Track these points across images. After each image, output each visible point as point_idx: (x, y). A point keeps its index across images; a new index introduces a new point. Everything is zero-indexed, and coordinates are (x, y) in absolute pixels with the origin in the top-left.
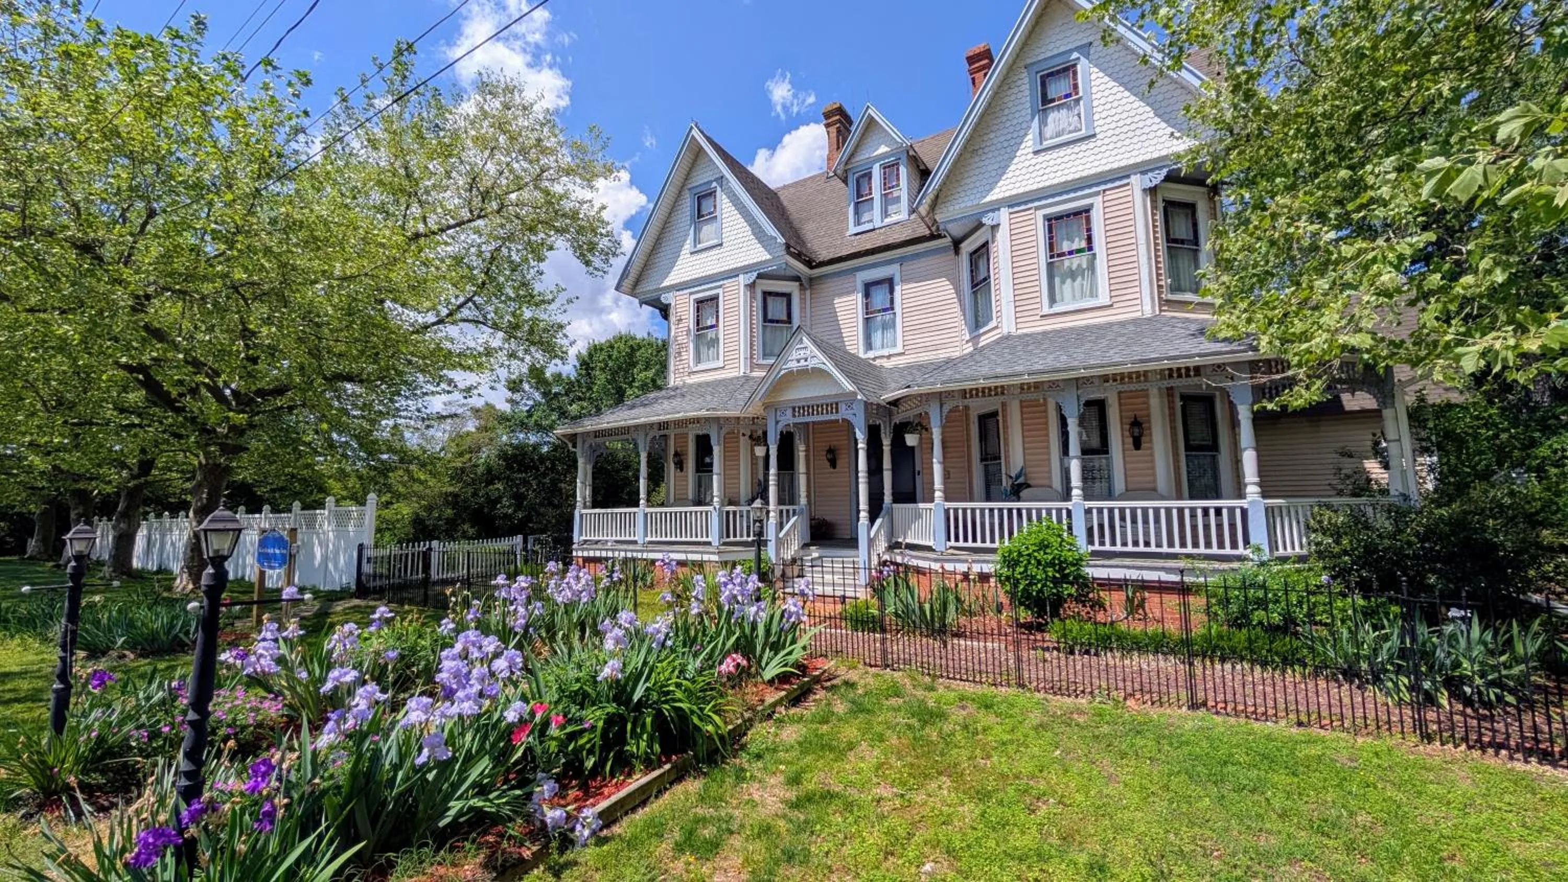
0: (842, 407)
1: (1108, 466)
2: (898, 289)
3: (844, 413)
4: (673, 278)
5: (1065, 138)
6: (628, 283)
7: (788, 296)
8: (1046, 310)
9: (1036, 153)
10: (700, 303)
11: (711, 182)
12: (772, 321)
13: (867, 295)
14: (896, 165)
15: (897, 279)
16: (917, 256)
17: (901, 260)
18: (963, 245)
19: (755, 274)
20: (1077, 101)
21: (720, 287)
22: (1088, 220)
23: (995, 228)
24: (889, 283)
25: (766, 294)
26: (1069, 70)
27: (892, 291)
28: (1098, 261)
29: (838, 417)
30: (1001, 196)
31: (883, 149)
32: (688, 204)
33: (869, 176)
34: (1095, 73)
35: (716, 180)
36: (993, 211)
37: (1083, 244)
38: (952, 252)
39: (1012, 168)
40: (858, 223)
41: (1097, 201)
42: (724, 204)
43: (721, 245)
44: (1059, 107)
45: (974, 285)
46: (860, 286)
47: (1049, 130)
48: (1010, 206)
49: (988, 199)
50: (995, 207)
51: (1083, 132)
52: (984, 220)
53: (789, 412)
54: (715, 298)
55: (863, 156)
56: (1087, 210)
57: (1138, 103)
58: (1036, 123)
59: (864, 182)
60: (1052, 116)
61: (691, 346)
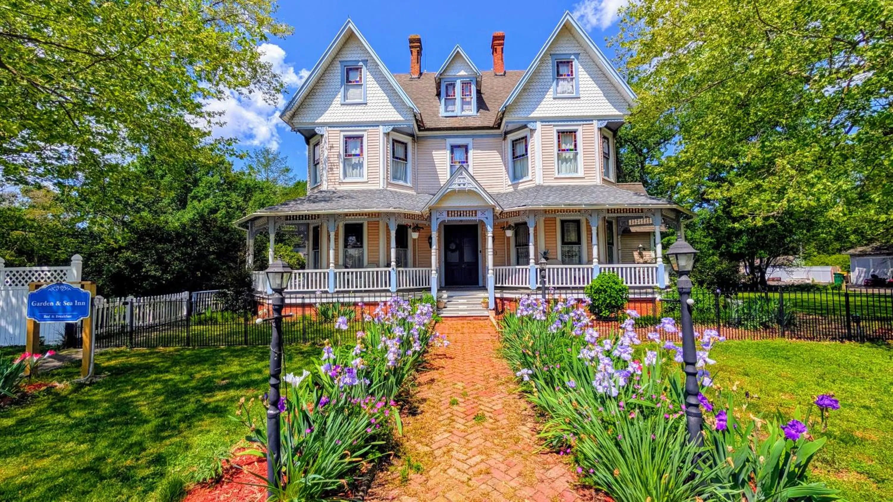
0: (479, 213)
1: (579, 251)
2: (471, 152)
3: (479, 216)
4: (325, 118)
5: (566, 95)
6: (289, 114)
7: (405, 145)
8: (557, 175)
9: (554, 98)
10: (347, 138)
11: (359, 61)
12: (397, 158)
13: (452, 152)
14: (469, 83)
15: (470, 146)
16: (482, 136)
17: (473, 136)
18: (508, 136)
19: (391, 127)
20: (572, 79)
21: (365, 131)
22: (575, 136)
23: (532, 131)
24: (466, 148)
25: (395, 141)
26: (569, 63)
27: (467, 152)
28: (578, 156)
29: (477, 218)
30: (538, 115)
31: (463, 73)
32: (338, 72)
33: (453, 85)
34: (581, 69)
35: (362, 61)
36: (533, 122)
37: (572, 147)
38: (502, 138)
39: (543, 103)
40: (446, 111)
41: (580, 129)
42: (367, 76)
43: (366, 104)
44: (564, 79)
45: (515, 157)
46: (449, 147)
47: (559, 89)
48: (542, 122)
49: (532, 115)
50: (535, 120)
51: (574, 95)
52: (529, 125)
53: (445, 214)
54: (361, 137)
55: (451, 73)
56: (575, 132)
57: (597, 88)
58: (555, 83)
59: (450, 88)
60: (561, 83)
61: (341, 165)
